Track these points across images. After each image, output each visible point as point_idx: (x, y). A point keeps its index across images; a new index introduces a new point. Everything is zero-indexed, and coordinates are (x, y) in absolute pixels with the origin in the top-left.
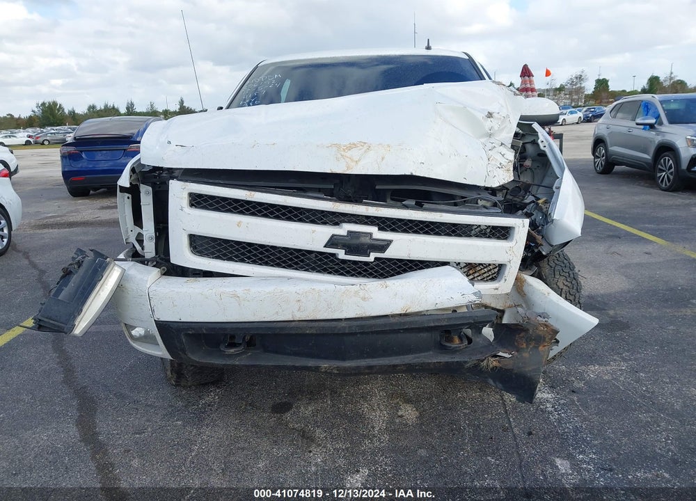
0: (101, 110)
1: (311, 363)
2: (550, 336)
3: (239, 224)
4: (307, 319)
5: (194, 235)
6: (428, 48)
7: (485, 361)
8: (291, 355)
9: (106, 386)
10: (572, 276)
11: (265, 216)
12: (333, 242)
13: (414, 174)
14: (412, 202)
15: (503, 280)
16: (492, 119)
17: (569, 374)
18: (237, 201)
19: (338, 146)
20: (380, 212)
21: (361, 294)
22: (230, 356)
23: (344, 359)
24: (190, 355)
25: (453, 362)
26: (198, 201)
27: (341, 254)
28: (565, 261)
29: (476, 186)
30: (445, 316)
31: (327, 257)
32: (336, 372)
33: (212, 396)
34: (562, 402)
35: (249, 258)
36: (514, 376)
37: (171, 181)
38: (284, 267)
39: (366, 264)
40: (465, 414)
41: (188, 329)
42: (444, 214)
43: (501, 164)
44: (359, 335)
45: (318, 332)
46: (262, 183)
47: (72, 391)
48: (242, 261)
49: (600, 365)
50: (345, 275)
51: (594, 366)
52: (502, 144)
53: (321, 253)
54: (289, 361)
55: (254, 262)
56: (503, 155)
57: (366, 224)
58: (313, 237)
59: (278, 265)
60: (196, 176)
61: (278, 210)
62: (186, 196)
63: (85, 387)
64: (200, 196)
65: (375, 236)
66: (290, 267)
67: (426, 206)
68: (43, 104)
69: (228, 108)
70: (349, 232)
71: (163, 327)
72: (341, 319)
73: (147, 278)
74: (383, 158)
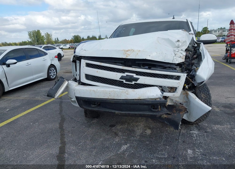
0: (91, 38)
1: (113, 111)
2: (184, 110)
3: (97, 72)
4: (112, 98)
5: (86, 74)
6: (173, 18)
7: (163, 115)
8: (108, 108)
9: (69, 116)
10: (207, 94)
11: (104, 70)
12: (122, 78)
13: (146, 59)
14: (147, 67)
15: (176, 93)
16: (179, 42)
17: (207, 127)
18: (97, 65)
19: (125, 50)
20: (136, 70)
21: (127, 93)
22: (93, 107)
23: (122, 111)
24: (83, 106)
25: (153, 115)
26: (88, 65)
27: (124, 81)
28: (206, 89)
29: (169, 63)
30: (151, 101)
31: (120, 82)
32: (120, 114)
33: (95, 121)
34: (200, 134)
35: (100, 81)
36: (172, 121)
37: (82, 60)
38: (109, 84)
39: (132, 84)
40: (166, 134)
41: (82, 99)
42: (156, 71)
43: (180, 56)
44: (126, 104)
45: (115, 102)
46: (104, 61)
47: (60, 116)
48: (98, 82)
49: (220, 125)
50: (125, 88)
51: (218, 125)
52: (182, 50)
53: (119, 81)
54: (107, 110)
55: (101, 82)
56: (182, 54)
57: (132, 73)
58: (116, 76)
59: (107, 84)
60: (89, 58)
61: (108, 68)
62: (85, 63)
63: (64, 115)
64: (89, 64)
65: (134, 77)
66: (110, 84)
67: (152, 68)
68: (75, 36)
69: (109, 38)
70: (127, 75)
71: (77, 98)
72: (121, 99)
73: (74, 85)
74: (137, 54)
